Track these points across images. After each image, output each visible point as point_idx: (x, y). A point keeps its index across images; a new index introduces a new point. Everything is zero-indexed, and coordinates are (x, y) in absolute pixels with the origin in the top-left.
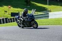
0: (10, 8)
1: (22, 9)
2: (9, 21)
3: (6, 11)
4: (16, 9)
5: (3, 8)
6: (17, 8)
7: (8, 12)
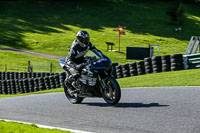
0: (124, 33)
1: (159, 38)
2: (121, 71)
3: (112, 44)
4: (142, 37)
5: (103, 34)
6: (144, 33)
7: (117, 45)
